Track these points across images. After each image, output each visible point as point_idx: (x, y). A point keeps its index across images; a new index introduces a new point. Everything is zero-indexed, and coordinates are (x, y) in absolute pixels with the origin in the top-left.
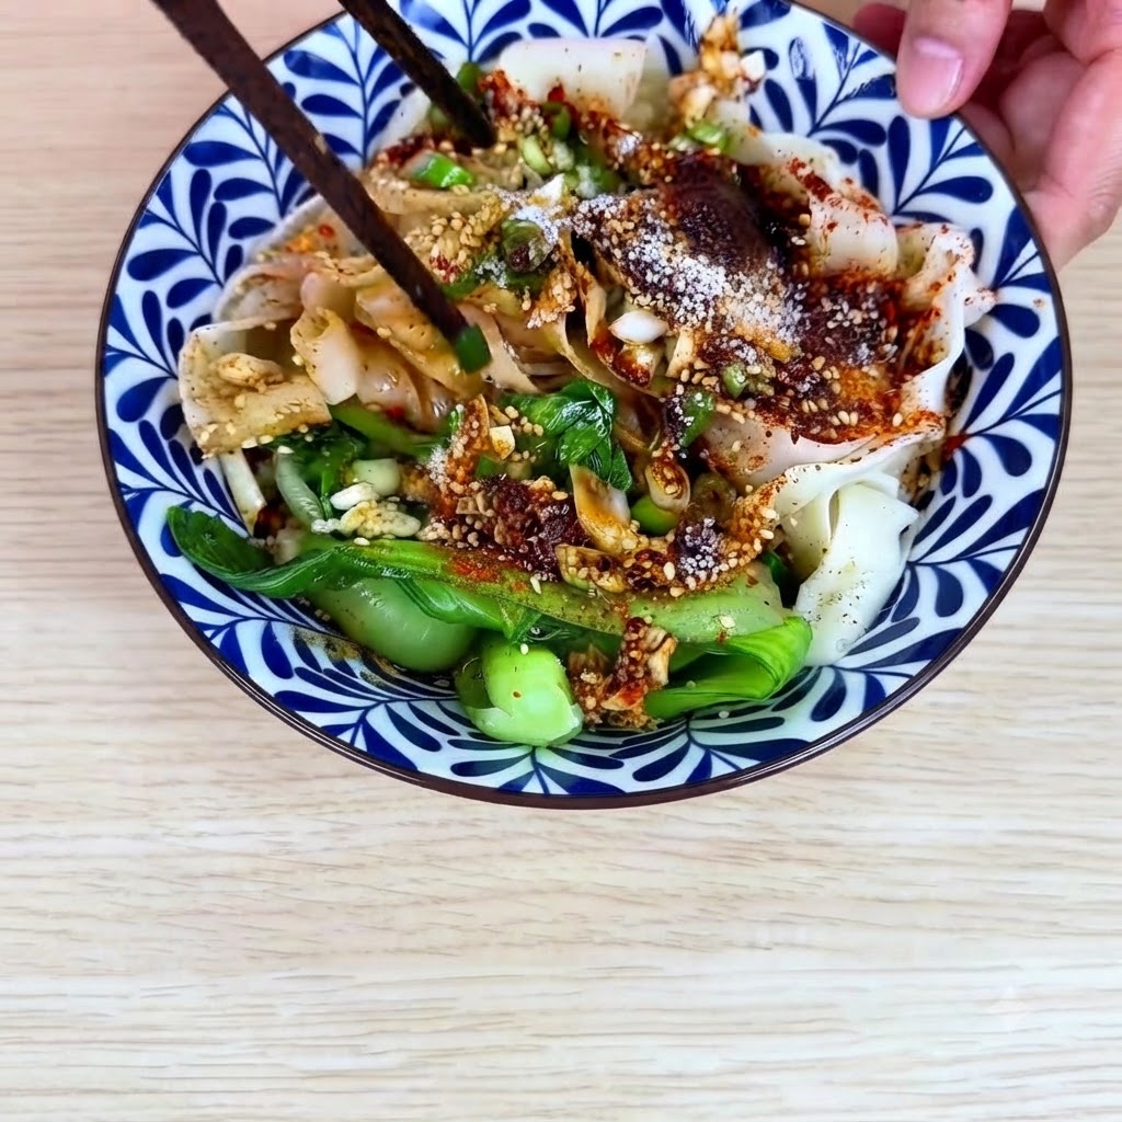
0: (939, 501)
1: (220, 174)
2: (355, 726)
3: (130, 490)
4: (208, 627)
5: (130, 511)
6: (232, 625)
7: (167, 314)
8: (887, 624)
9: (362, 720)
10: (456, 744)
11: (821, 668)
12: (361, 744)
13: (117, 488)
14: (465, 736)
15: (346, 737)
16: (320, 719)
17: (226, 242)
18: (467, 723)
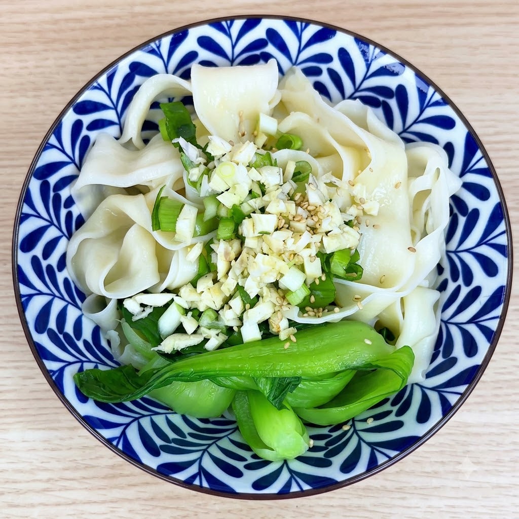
0: (452, 286)
1: (53, 180)
2: (199, 474)
3: (54, 372)
4: (114, 439)
5: (57, 384)
6: (123, 433)
7: (44, 264)
8: (440, 359)
9: (201, 469)
10: (249, 467)
11: (412, 385)
12: (205, 484)
13: (47, 373)
14: (251, 460)
15: (197, 482)
16: (182, 476)
17: (63, 212)
18: (247, 448)
